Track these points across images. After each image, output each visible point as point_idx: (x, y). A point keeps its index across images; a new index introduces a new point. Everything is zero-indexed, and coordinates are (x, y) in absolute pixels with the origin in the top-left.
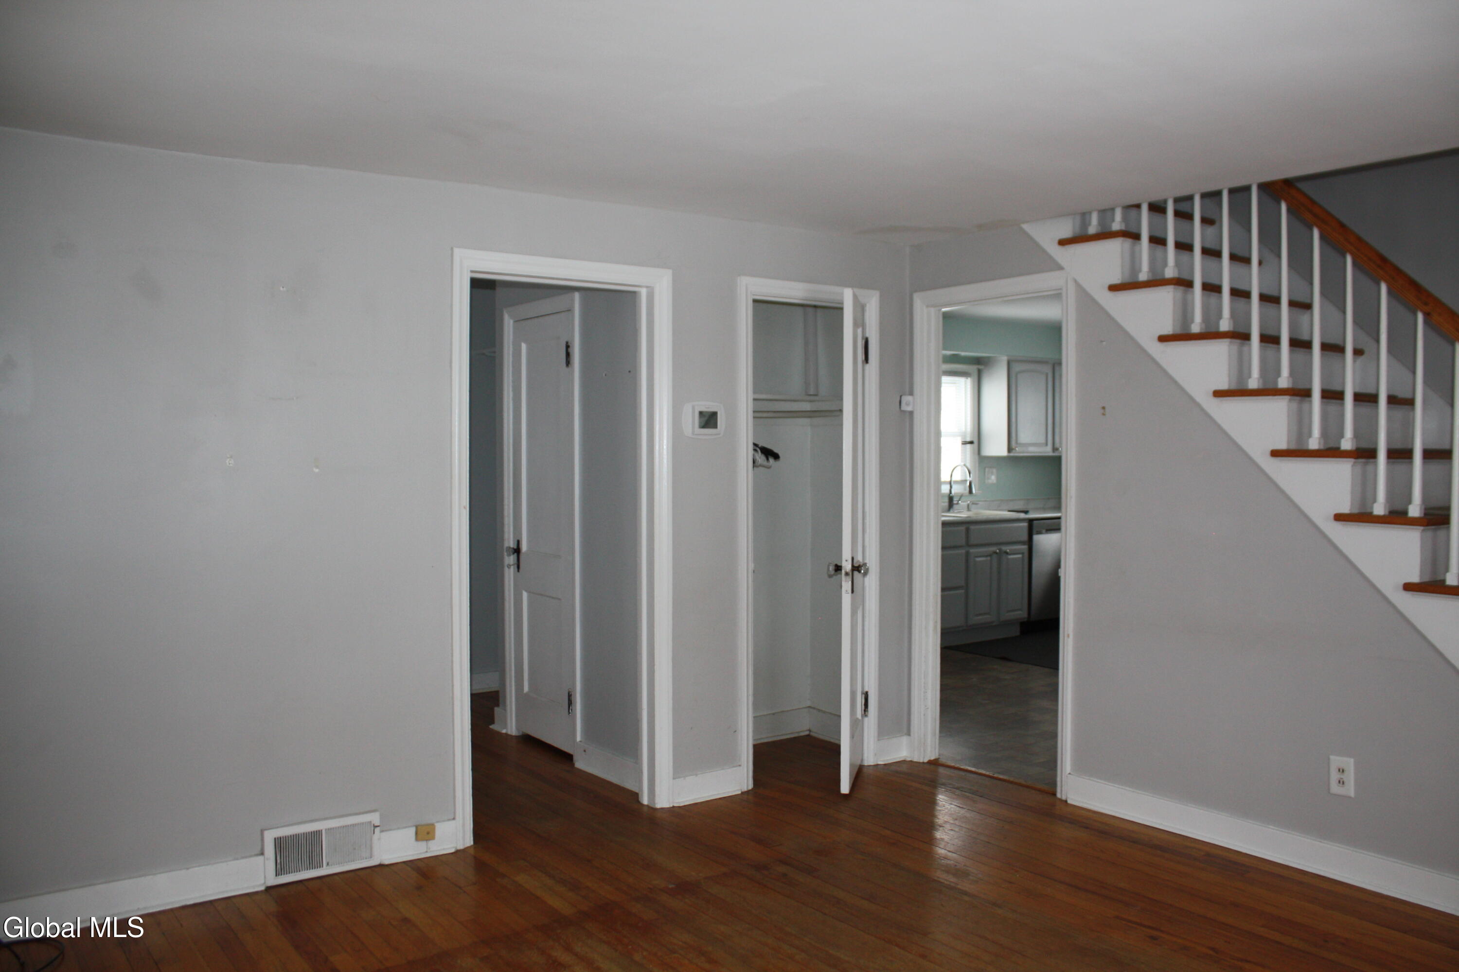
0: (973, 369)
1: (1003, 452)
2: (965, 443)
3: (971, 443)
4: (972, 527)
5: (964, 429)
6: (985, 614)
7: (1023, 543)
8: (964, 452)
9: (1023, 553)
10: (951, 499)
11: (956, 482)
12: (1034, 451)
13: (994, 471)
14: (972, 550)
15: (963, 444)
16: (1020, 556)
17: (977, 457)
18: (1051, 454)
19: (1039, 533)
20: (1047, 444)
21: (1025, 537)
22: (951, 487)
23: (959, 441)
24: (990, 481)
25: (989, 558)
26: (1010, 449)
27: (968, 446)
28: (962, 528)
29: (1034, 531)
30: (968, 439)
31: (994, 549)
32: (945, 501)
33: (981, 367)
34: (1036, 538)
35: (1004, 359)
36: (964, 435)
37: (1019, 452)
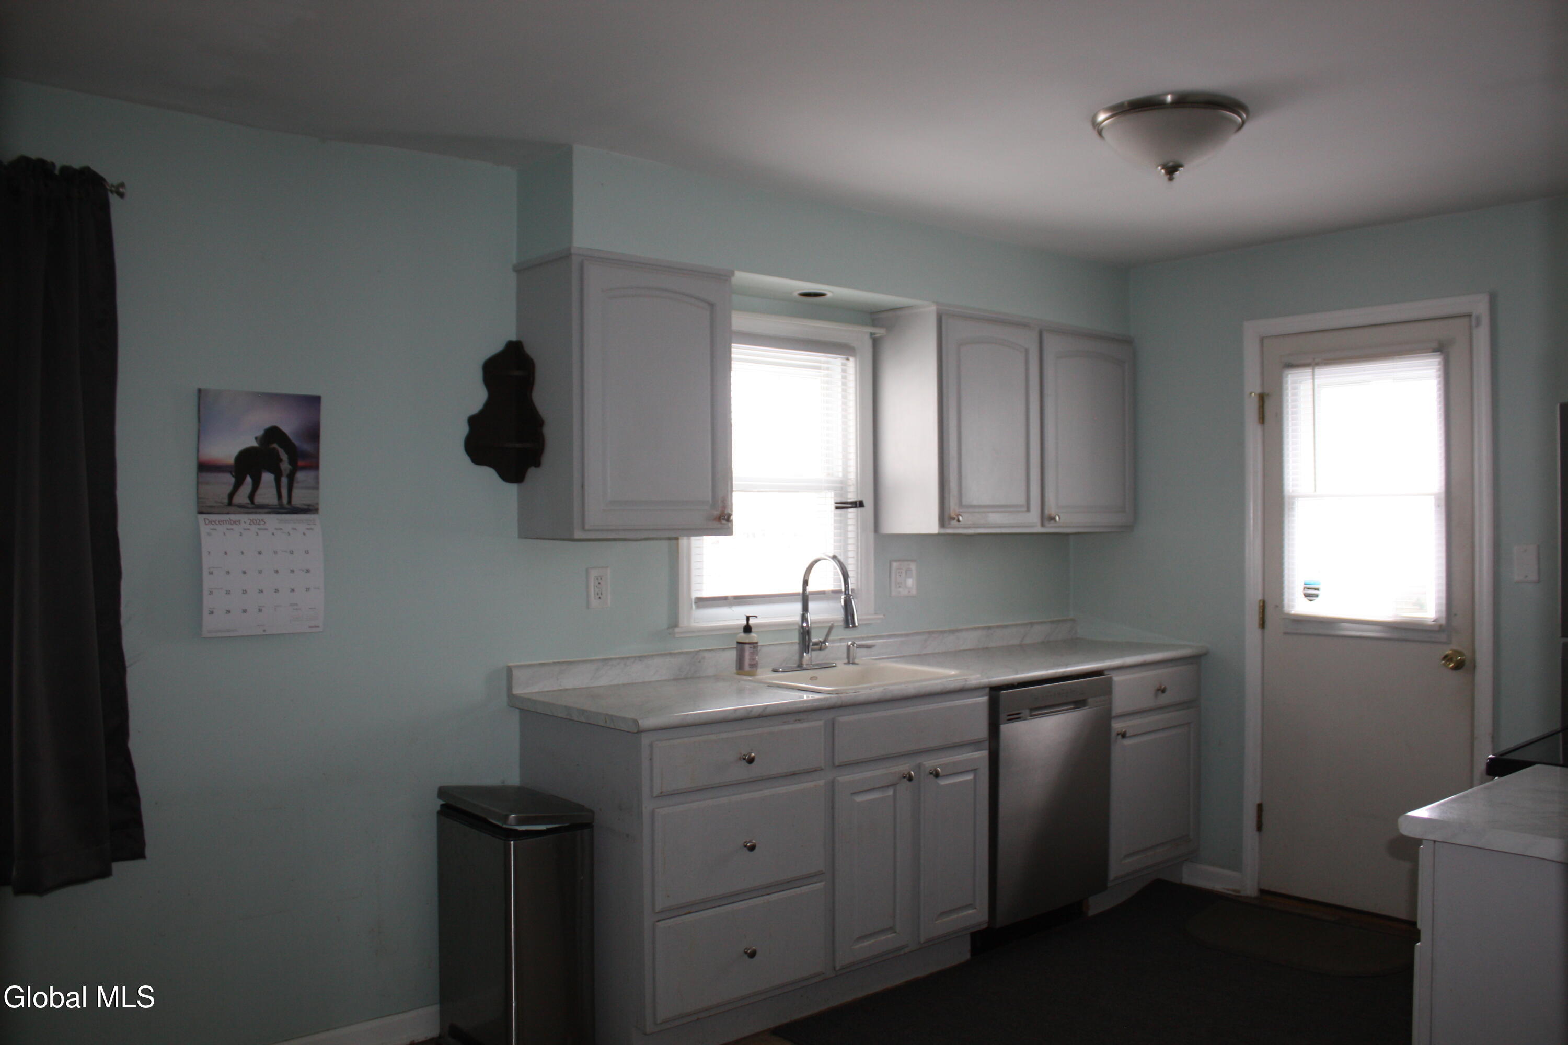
0: (860, 335)
1: (927, 523)
2: (842, 506)
3: (859, 504)
4: (845, 718)
5: (841, 475)
6: (882, 931)
7: (974, 745)
8: (842, 527)
9: (974, 771)
10: (805, 634)
11: (822, 595)
12: (998, 522)
13: (913, 566)
14: (846, 778)
15: (837, 508)
16: (970, 777)
17: (871, 535)
18: (1039, 529)
19: (1015, 717)
20: (1028, 510)
21: (981, 730)
22: (805, 609)
23: (830, 500)
24: (903, 592)
25: (890, 792)
26: (944, 518)
27: (852, 513)
28: (818, 723)
29: (1003, 716)
30: (851, 497)
31: (904, 767)
32: (793, 641)
33: (879, 332)
34: (1008, 730)
35: (931, 310)
36: (842, 486)
37: (968, 524)
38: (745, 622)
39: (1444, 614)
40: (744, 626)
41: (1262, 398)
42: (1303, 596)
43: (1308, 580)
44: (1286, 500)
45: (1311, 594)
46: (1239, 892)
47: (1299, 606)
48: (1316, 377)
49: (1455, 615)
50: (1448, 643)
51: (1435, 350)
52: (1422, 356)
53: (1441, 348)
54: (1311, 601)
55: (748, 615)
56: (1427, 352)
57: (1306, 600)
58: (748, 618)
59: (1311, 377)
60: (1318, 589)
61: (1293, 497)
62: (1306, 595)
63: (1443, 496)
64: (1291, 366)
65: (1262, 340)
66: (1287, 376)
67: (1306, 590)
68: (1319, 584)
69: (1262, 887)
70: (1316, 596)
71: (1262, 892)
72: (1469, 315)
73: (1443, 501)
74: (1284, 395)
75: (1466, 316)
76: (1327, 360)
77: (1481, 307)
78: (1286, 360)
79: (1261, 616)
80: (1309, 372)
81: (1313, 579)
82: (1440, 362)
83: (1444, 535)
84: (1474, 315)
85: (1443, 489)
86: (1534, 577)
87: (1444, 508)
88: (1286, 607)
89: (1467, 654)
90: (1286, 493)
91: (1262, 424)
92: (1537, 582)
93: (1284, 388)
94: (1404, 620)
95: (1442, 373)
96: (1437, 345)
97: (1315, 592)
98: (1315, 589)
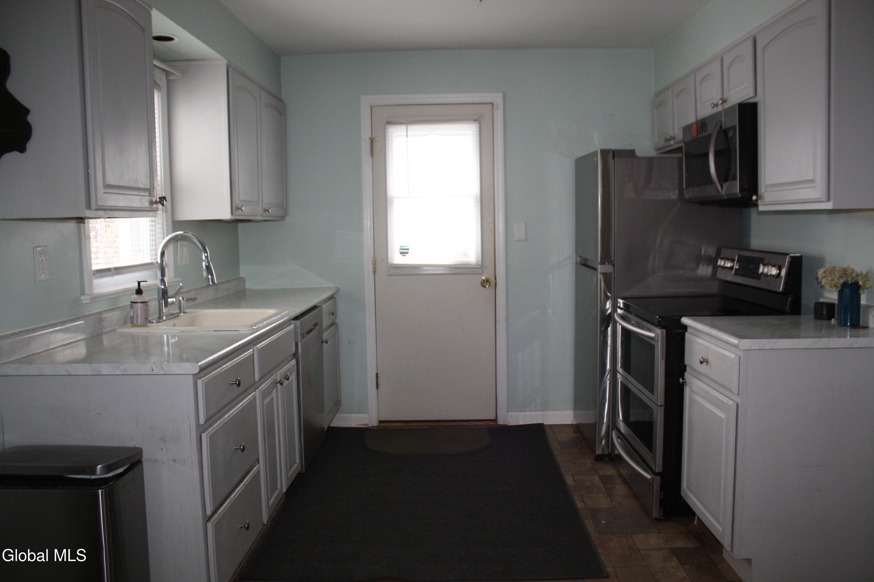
1: (222, 213)
3: (165, 199)
7: (292, 356)
9: (292, 374)
10: (164, 293)
17: (170, 220)
18: (260, 218)
19: (303, 336)
20: (259, 205)
22: (163, 274)
24: (183, 262)
26: (232, 208)
29: (300, 336)
35: (224, 63)
38: (136, 285)
39: (480, 259)
40: (136, 289)
41: (372, 141)
42: (400, 254)
43: (402, 244)
44: (388, 199)
45: (404, 252)
46: (367, 425)
47: (397, 259)
48: (408, 130)
49: (485, 259)
50: (482, 274)
51: (475, 120)
52: (467, 123)
53: (477, 119)
54: (404, 256)
55: (139, 280)
56: (471, 121)
57: (401, 255)
58: (139, 283)
59: (406, 130)
60: (408, 249)
61: (393, 197)
62: (401, 253)
63: (479, 197)
64: (389, 123)
65: (371, 107)
66: (388, 129)
67: (400, 250)
68: (409, 247)
69: (380, 420)
70: (407, 253)
71: (380, 422)
72: (492, 103)
73: (479, 200)
74: (387, 140)
75: (490, 104)
76: (414, 121)
77: (497, 99)
78: (388, 120)
79: (374, 267)
80: (404, 127)
81: (405, 244)
82: (476, 127)
83: (479, 217)
84: (495, 103)
85: (479, 194)
86: (524, 238)
87: (479, 203)
88: (389, 260)
89: (492, 279)
90: (388, 195)
91: (372, 156)
92: (526, 240)
93: (387, 136)
94: (458, 263)
95: (478, 133)
96: (476, 118)
97: (407, 251)
98: (406, 249)
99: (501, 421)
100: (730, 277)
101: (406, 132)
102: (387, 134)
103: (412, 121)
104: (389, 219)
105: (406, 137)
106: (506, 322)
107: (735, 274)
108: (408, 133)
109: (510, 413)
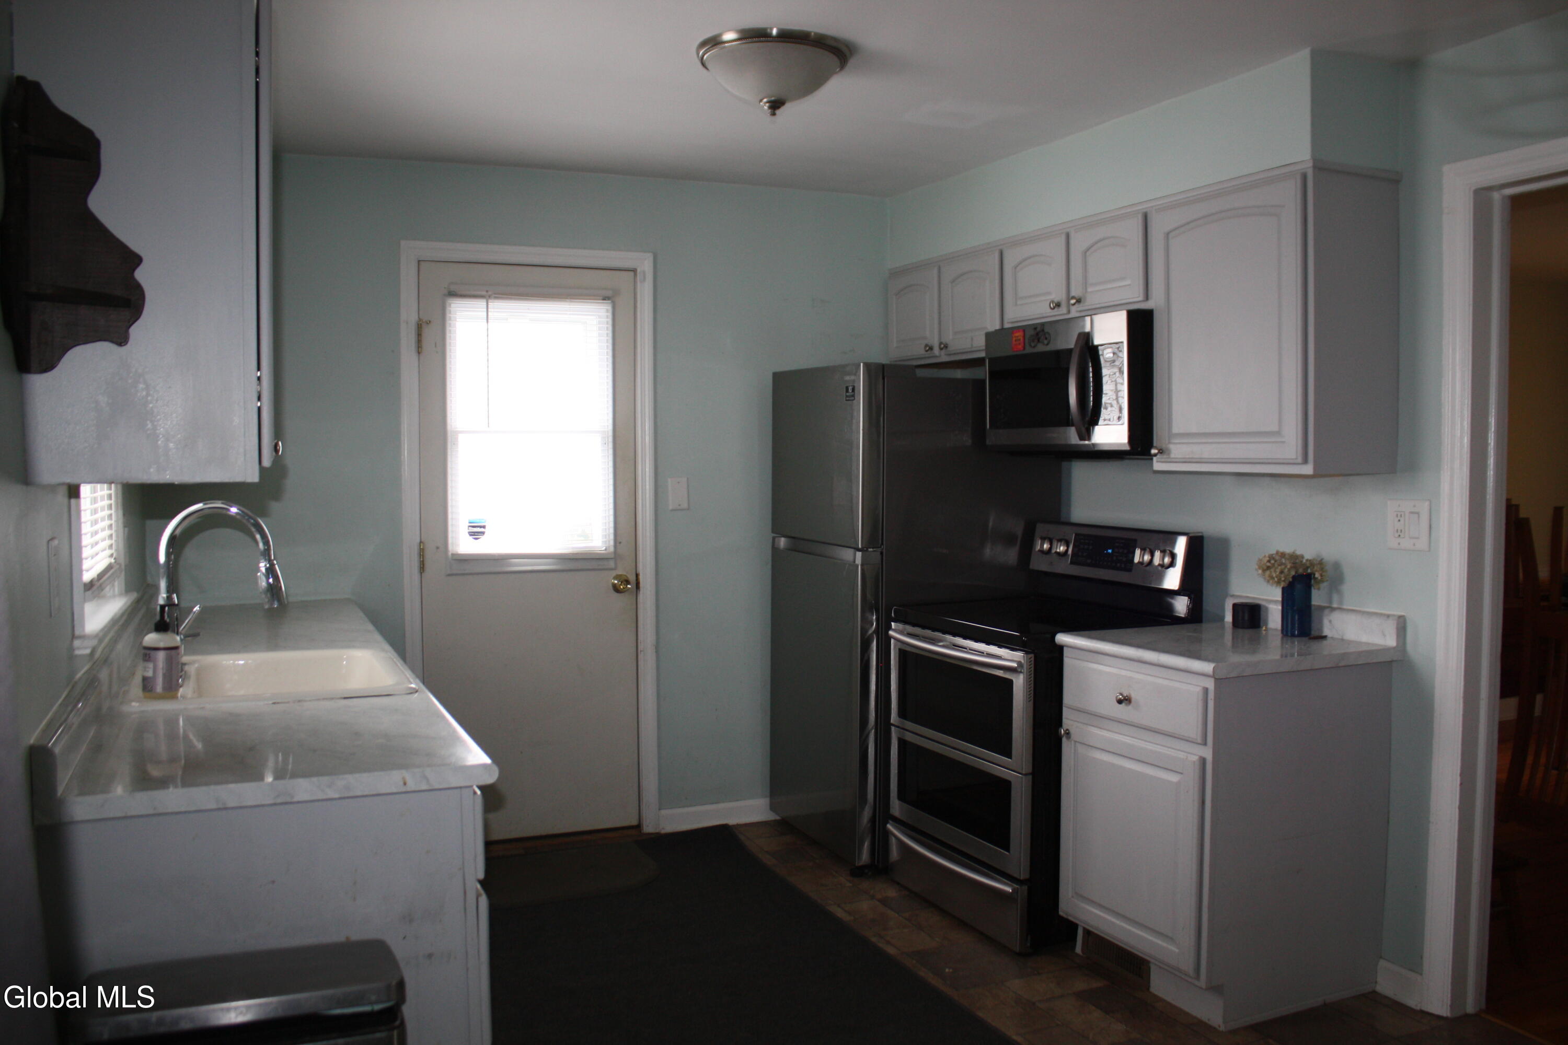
39: (612, 543)
41: (420, 328)
42: (468, 535)
43: (472, 518)
44: (449, 434)
45: (476, 532)
47: (465, 545)
48: (489, 310)
49: (620, 543)
50: (615, 569)
51: (605, 298)
52: (592, 302)
53: (610, 297)
54: (476, 539)
56: (599, 299)
59: (485, 310)
61: (457, 433)
62: (472, 534)
63: (611, 433)
64: (453, 294)
65: (419, 261)
66: (450, 306)
67: (470, 528)
70: (483, 533)
72: (634, 271)
73: (611, 439)
74: (448, 325)
75: (632, 271)
76: (499, 294)
77: (646, 265)
78: (453, 288)
79: (422, 559)
80: (482, 303)
81: (478, 517)
82: (607, 310)
83: (611, 470)
84: (639, 270)
85: (611, 427)
86: (685, 505)
87: (611, 445)
88: (450, 548)
89: (632, 578)
90: (449, 428)
91: (419, 353)
92: (688, 509)
93: (447, 318)
94: (575, 551)
95: (610, 320)
96: (609, 293)
97: (482, 530)
98: (480, 527)
99: (649, 828)
100: (1064, 568)
101: (485, 314)
102: (448, 315)
103: (495, 294)
104: (449, 471)
105: (485, 321)
106: (656, 652)
107: (1072, 563)
108: (489, 314)
109: (663, 812)
